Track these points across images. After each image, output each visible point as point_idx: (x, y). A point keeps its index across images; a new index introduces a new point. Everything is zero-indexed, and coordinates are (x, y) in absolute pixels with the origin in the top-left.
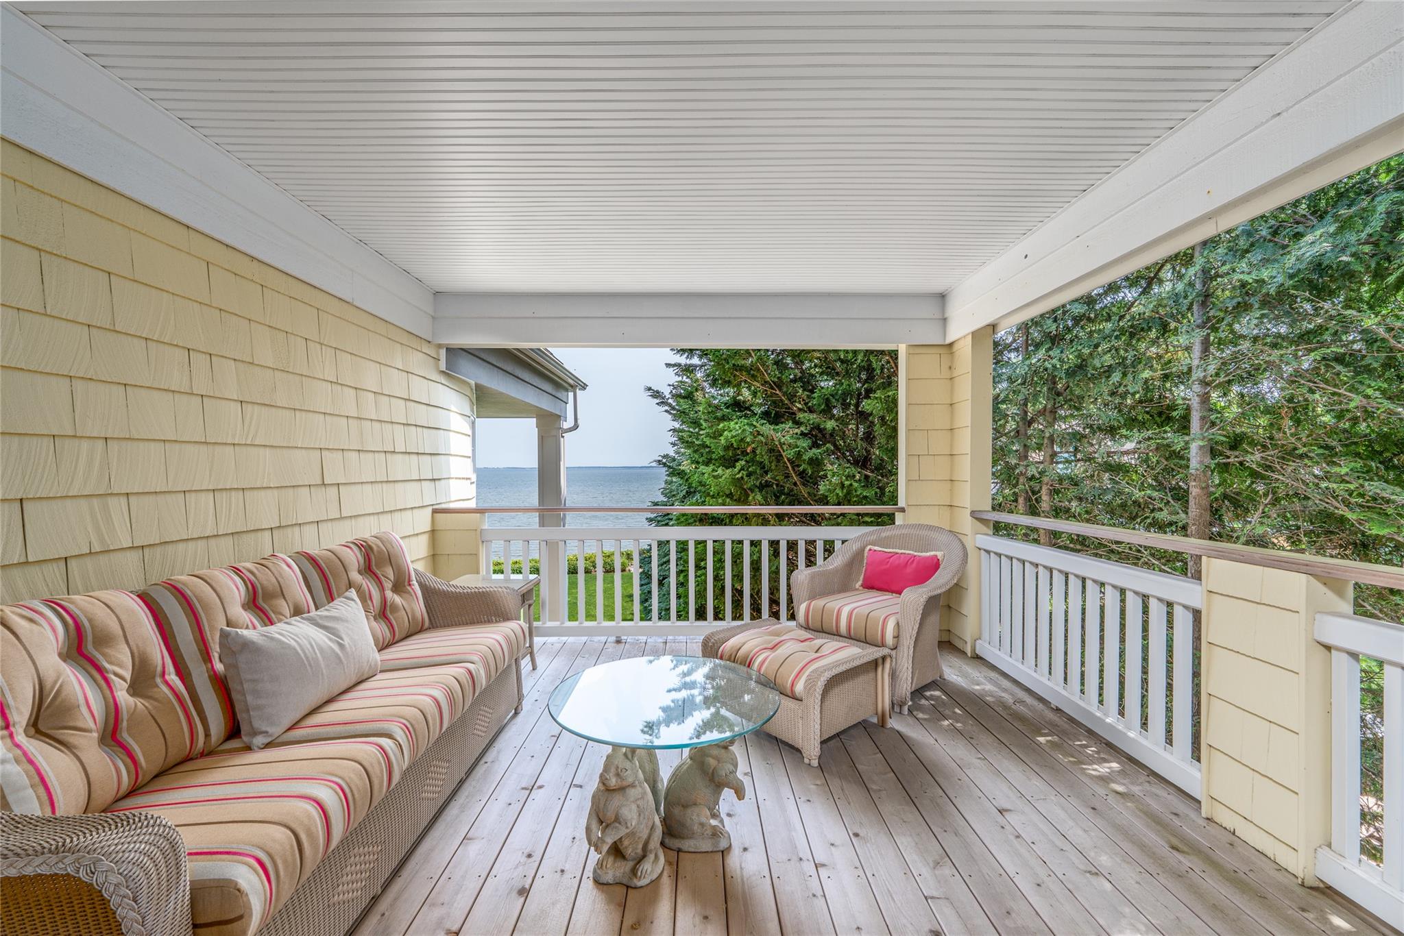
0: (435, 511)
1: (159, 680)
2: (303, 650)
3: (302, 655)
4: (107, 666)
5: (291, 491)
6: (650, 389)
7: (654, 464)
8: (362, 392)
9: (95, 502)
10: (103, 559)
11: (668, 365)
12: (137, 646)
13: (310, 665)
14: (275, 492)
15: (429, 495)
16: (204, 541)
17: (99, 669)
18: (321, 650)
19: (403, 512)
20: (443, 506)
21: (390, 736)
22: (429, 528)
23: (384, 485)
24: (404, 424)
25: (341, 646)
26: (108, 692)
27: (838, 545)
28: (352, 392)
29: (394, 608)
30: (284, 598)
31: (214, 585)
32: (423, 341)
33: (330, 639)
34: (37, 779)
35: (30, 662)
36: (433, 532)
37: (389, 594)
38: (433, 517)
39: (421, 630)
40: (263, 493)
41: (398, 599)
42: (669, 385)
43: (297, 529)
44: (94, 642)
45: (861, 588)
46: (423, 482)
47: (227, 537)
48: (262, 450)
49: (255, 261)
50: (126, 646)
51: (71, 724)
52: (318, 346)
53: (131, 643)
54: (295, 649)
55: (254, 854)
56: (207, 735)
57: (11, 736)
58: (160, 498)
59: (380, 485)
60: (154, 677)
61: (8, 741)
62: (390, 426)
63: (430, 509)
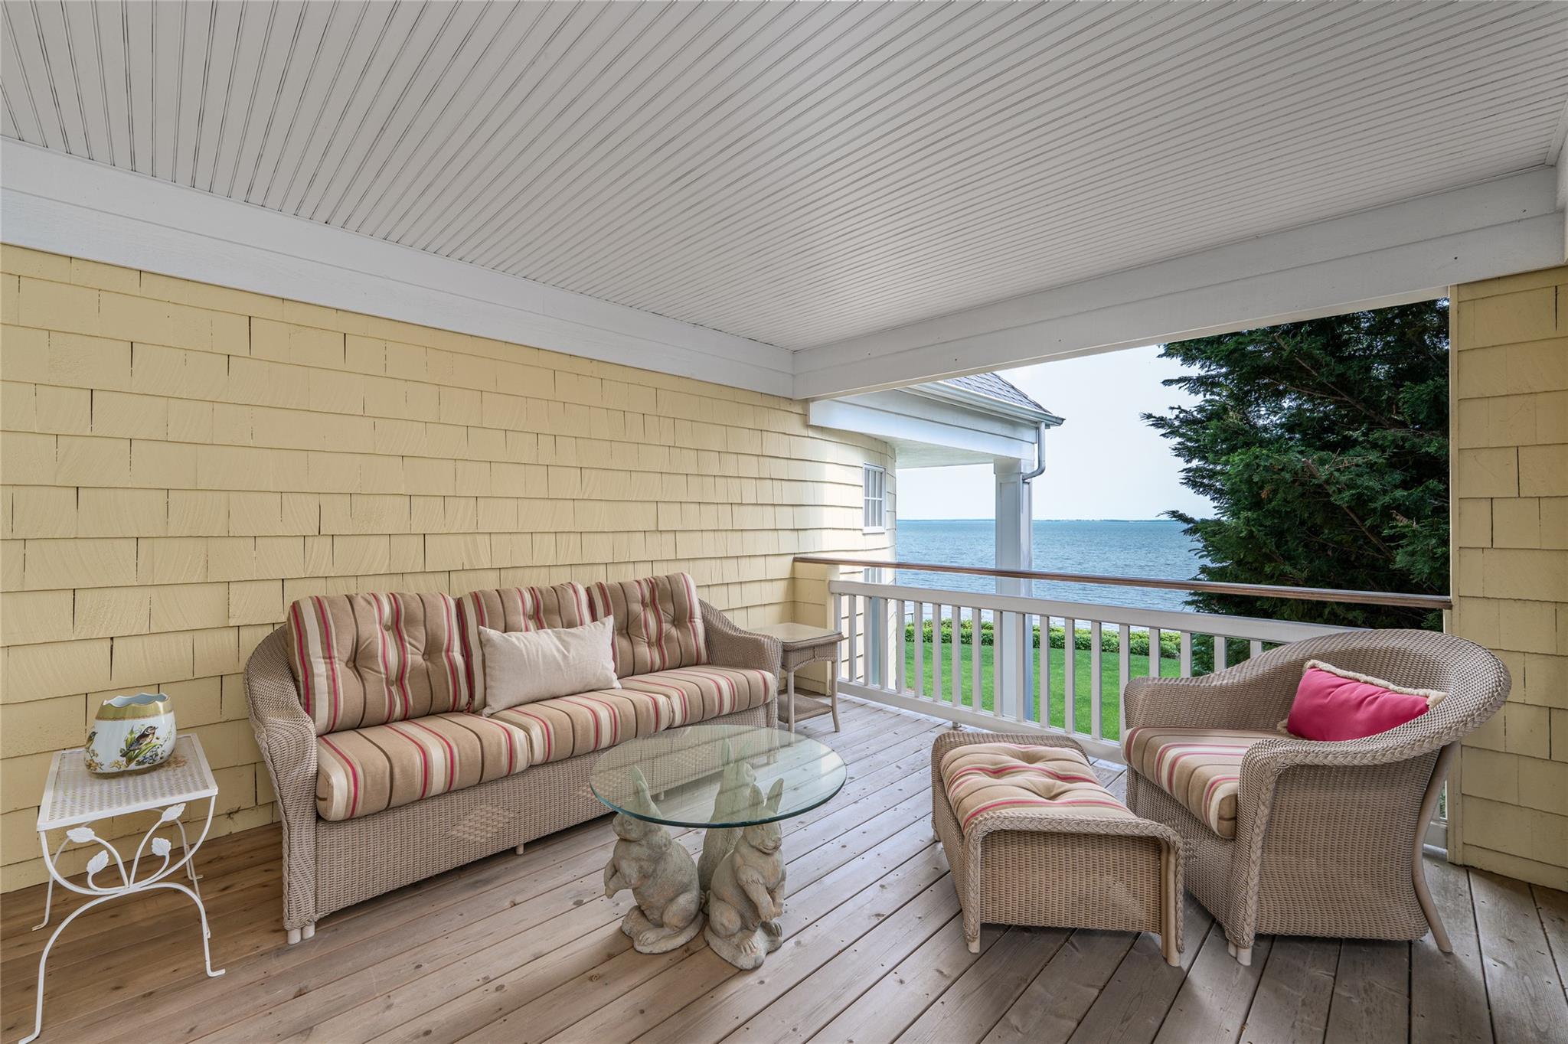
0: (795, 560)
1: (443, 654)
2: (528, 654)
3: (526, 657)
4: (406, 637)
5: (625, 535)
6: (1149, 416)
7: (1166, 517)
8: (704, 453)
9: (468, 537)
10: (472, 574)
11: (1168, 382)
12: (432, 630)
13: (530, 666)
14: (611, 535)
15: (790, 544)
16: (547, 569)
17: (401, 638)
18: (544, 656)
19: (752, 559)
20: (810, 556)
21: (526, 730)
22: (787, 575)
23: (729, 533)
24: (755, 478)
25: (565, 657)
26: (402, 653)
27: (1256, 649)
28: (693, 453)
29: (669, 638)
30: (560, 615)
31: (504, 598)
32: (781, 400)
33: (558, 650)
34: (332, 690)
35: (355, 626)
36: (793, 580)
37: (666, 626)
38: (793, 565)
39: (697, 663)
40: (598, 536)
41: (674, 632)
42: (1172, 408)
43: (631, 566)
44: (405, 622)
45: (1285, 731)
46: (780, 532)
47: (566, 568)
48: (598, 504)
49: (595, 362)
50: (423, 628)
51: (370, 666)
52: (657, 419)
53: (428, 626)
54: (521, 651)
55: (356, 769)
56: (471, 695)
57: (331, 663)
58: (514, 537)
59: (724, 533)
60: (441, 651)
61: (329, 666)
62: (737, 481)
63: (793, 556)
